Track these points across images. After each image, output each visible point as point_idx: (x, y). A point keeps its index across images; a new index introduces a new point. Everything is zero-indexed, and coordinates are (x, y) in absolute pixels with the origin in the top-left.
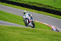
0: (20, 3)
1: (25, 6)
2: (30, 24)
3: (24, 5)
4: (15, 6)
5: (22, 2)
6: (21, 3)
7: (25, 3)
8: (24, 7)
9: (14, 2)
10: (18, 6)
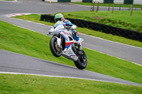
0: (121, 29)
1: (134, 37)
2: (68, 51)
3: (131, 34)
4: (110, 35)
5: (128, 28)
6: (124, 28)
7: (133, 29)
8: (130, 38)
9: (108, 26)
10: (117, 35)
